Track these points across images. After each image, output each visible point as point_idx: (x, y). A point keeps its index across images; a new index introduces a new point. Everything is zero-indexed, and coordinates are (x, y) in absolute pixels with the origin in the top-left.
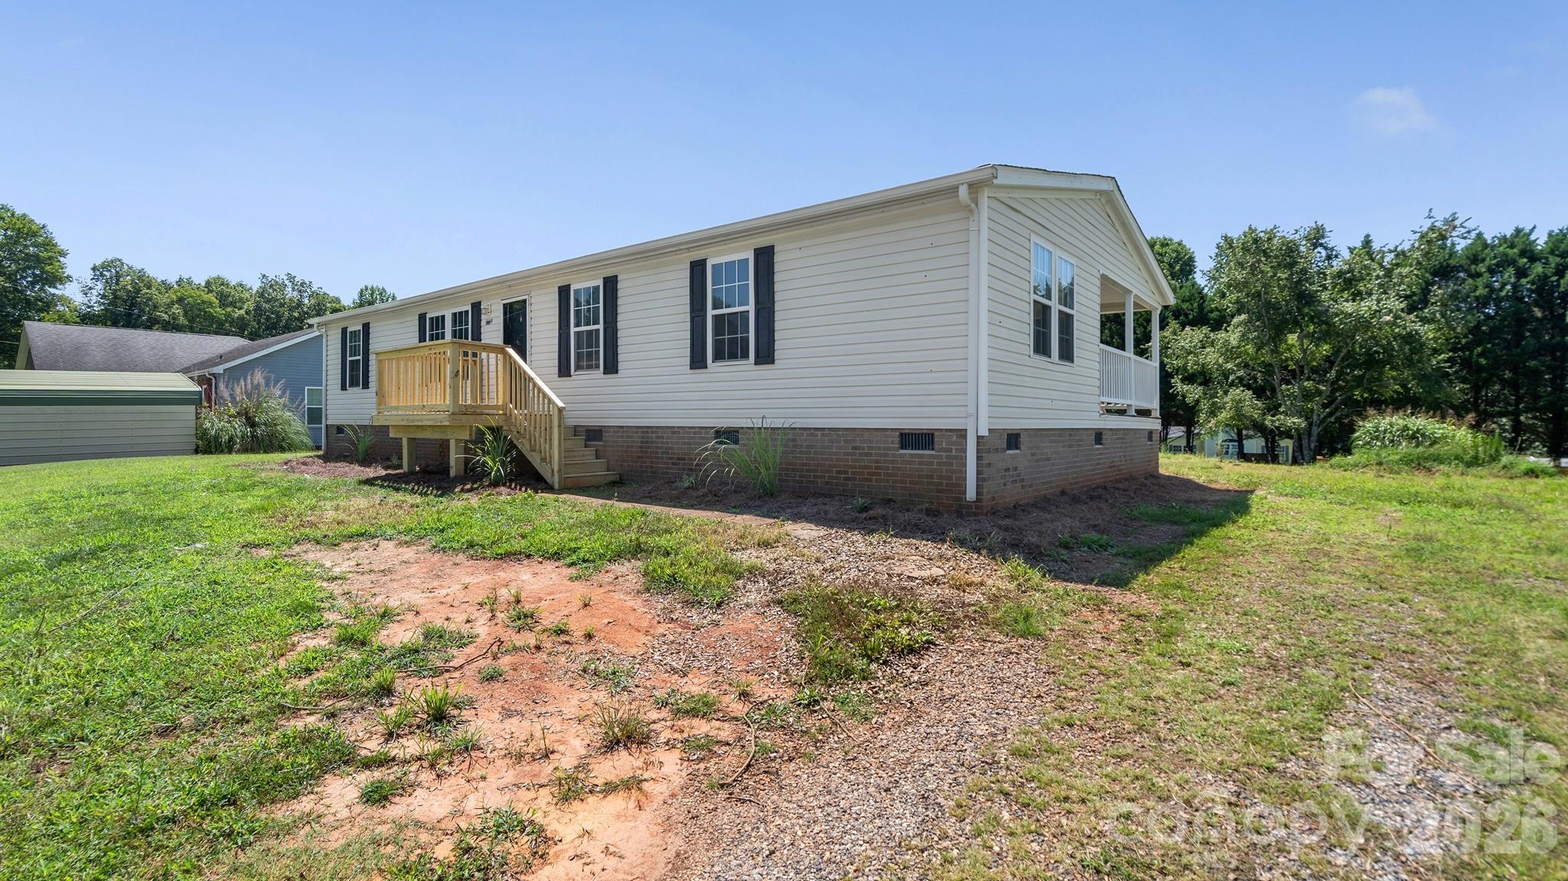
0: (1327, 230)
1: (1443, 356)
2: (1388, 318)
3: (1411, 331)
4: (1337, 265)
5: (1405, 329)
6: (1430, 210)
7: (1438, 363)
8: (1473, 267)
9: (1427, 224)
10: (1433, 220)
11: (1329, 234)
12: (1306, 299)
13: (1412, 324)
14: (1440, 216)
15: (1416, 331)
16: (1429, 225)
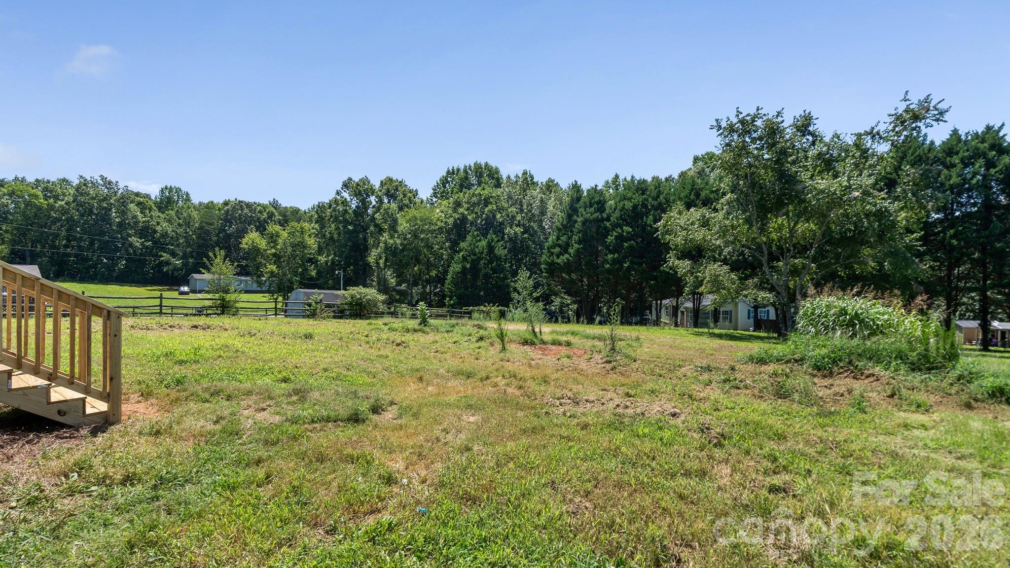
0: (814, 118)
1: (915, 235)
2: (857, 194)
3: (881, 208)
4: (820, 148)
5: (875, 205)
6: (907, 92)
7: (910, 241)
8: (948, 159)
9: (902, 107)
10: (908, 103)
11: (815, 121)
12: (787, 180)
13: (881, 201)
14: (915, 98)
15: (886, 207)
16: (904, 108)
